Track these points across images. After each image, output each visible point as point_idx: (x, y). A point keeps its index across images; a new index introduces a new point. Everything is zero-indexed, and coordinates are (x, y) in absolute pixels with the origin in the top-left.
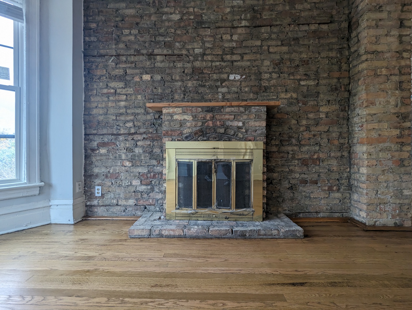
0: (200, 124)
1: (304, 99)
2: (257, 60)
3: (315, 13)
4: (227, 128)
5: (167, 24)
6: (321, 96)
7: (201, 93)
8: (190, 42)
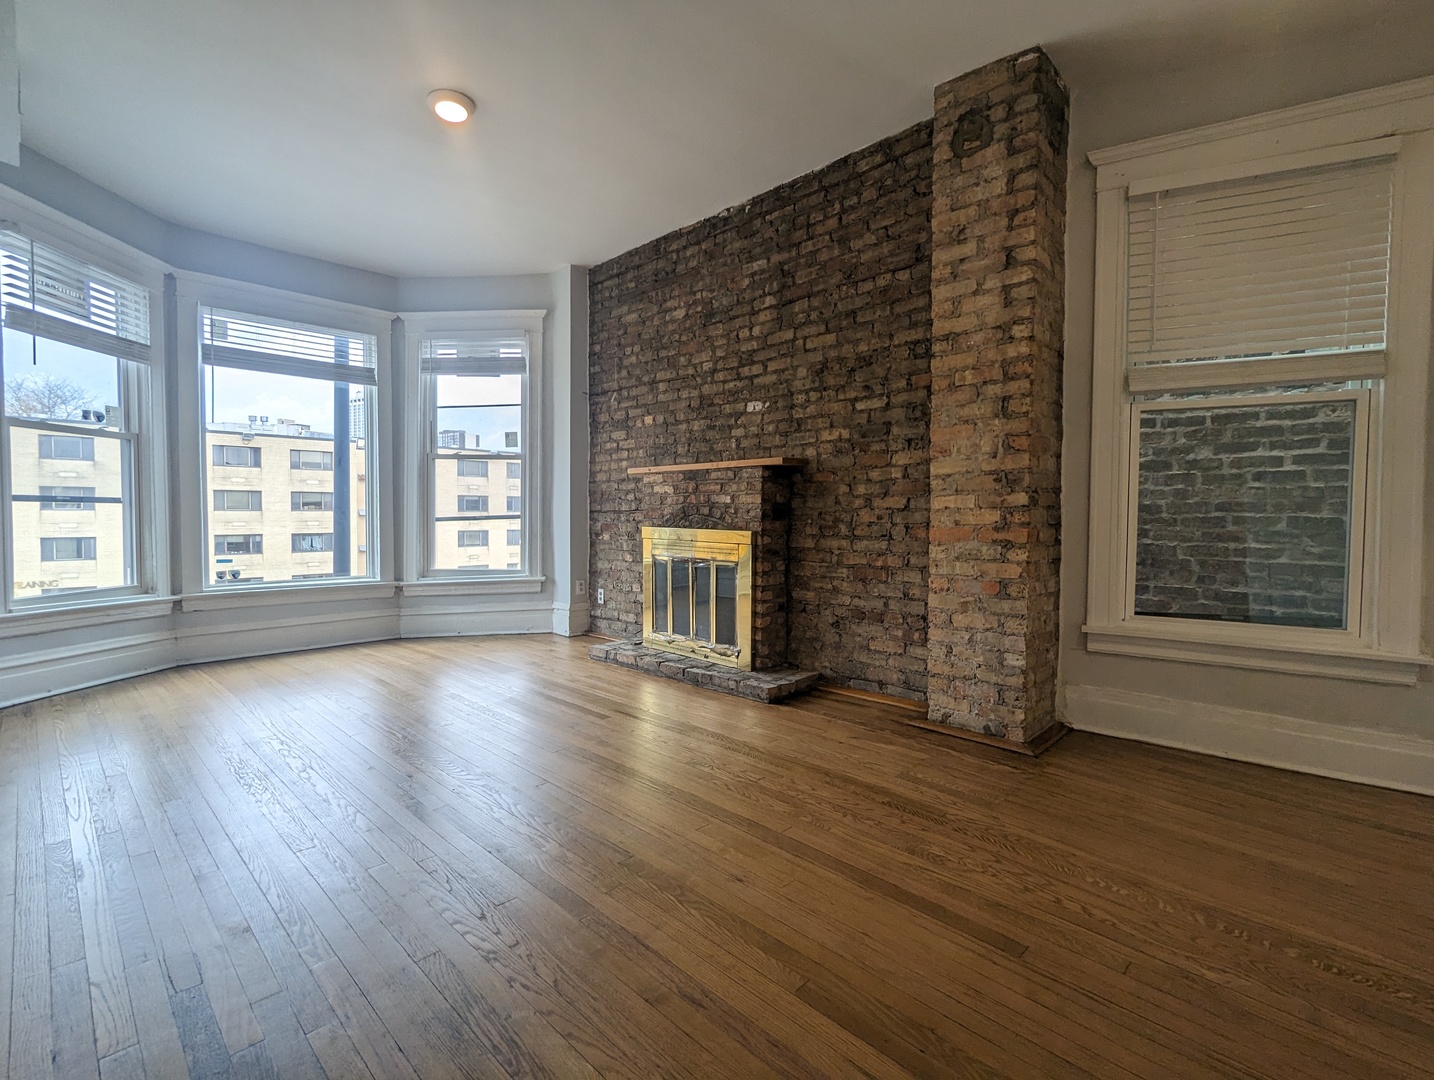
0: (682, 499)
1: (862, 440)
2: (787, 369)
3: (886, 248)
4: (712, 506)
5: (671, 327)
6: (895, 430)
7: (710, 440)
8: (697, 352)
